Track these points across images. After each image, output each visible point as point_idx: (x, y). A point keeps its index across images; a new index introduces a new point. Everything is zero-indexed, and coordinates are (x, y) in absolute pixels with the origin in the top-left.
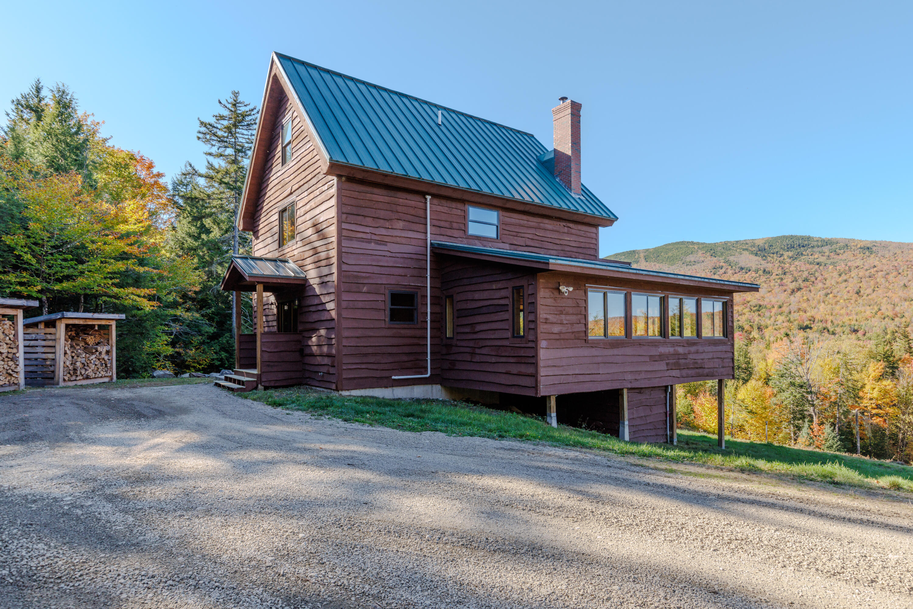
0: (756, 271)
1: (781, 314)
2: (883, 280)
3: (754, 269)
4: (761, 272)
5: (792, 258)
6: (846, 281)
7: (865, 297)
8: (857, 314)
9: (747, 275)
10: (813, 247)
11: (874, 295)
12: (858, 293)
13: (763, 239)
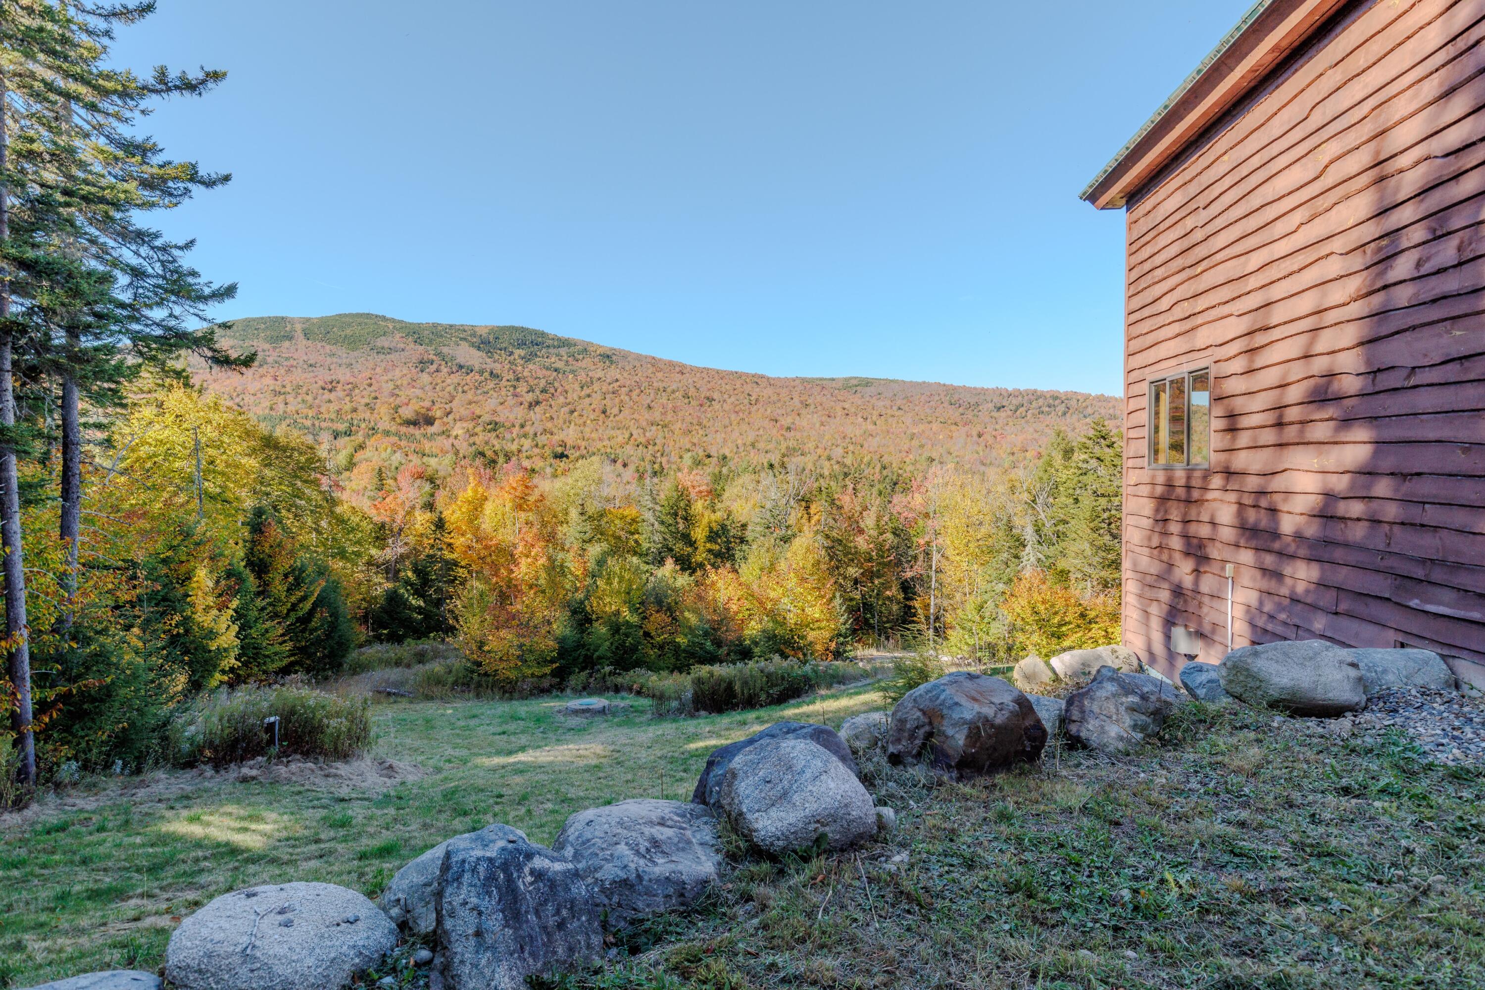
0: (481, 372)
1: (525, 436)
2: (627, 398)
3: (477, 368)
4: (486, 375)
5: (527, 359)
6: (589, 396)
7: (612, 418)
8: (609, 439)
9: (469, 377)
10: (548, 347)
11: (621, 416)
12: (604, 412)
13: (486, 327)
